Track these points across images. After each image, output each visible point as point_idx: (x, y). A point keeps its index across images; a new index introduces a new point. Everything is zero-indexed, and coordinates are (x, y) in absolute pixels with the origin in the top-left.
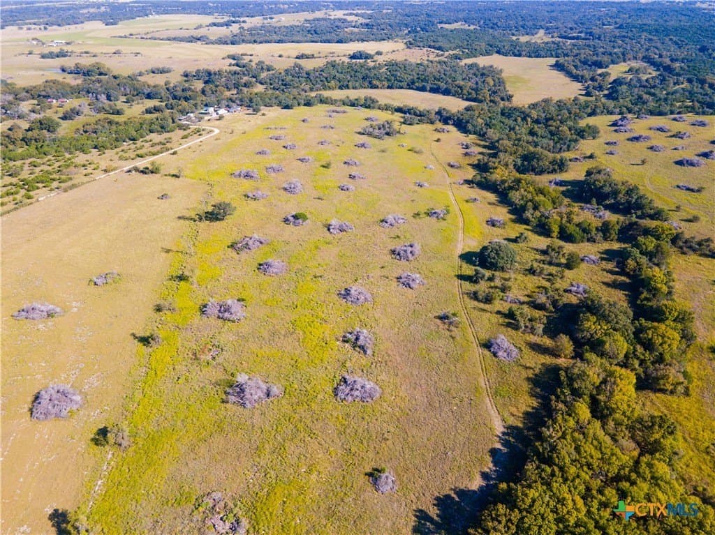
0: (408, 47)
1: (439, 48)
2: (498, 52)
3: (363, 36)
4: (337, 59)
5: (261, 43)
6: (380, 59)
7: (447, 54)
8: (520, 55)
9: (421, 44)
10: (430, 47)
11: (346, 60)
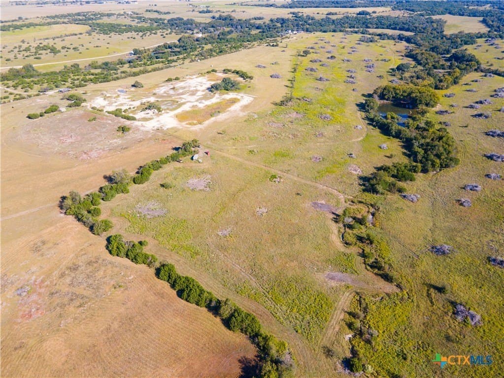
0: (393, 10)
1: (412, 10)
2: (450, 13)
3: (366, 5)
4: (350, 15)
5: (306, 7)
6: (374, 15)
7: (416, 13)
8: (463, 15)
9: (402, 8)
10: (407, 10)
11: (355, 15)
